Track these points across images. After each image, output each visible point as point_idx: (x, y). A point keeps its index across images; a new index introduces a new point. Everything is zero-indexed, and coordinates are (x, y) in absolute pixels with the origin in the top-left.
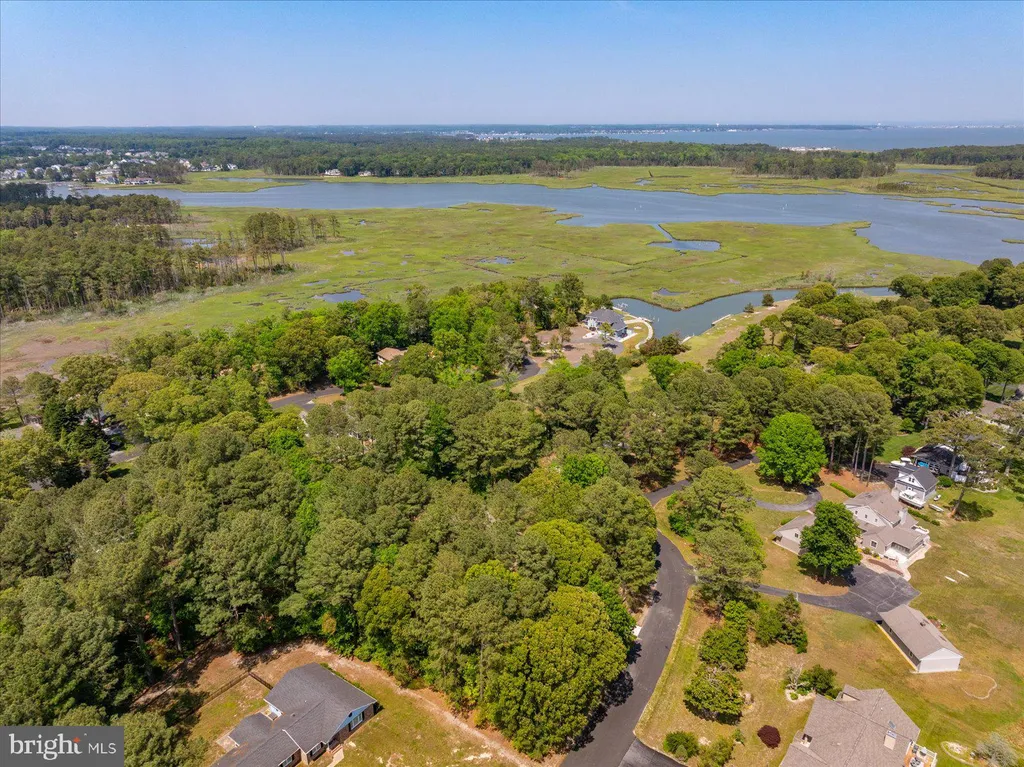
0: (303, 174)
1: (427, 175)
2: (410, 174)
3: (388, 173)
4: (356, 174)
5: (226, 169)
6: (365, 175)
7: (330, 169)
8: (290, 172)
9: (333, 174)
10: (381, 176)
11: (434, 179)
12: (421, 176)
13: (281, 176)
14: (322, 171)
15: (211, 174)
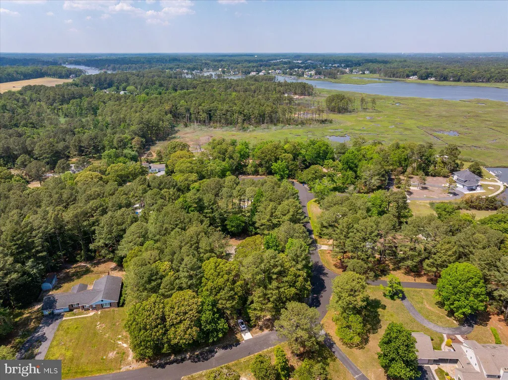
0: (397, 77)
1: (469, 81)
2: (459, 80)
3: (445, 78)
4: (427, 79)
5: (364, 73)
6: (432, 79)
7: (413, 75)
8: (392, 76)
9: (414, 78)
10: (440, 81)
11: (472, 84)
12: (465, 82)
13: (387, 78)
14: (408, 76)
15: (356, 75)
